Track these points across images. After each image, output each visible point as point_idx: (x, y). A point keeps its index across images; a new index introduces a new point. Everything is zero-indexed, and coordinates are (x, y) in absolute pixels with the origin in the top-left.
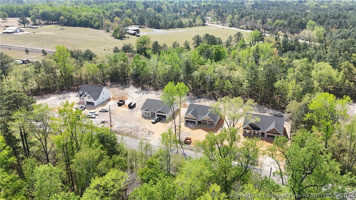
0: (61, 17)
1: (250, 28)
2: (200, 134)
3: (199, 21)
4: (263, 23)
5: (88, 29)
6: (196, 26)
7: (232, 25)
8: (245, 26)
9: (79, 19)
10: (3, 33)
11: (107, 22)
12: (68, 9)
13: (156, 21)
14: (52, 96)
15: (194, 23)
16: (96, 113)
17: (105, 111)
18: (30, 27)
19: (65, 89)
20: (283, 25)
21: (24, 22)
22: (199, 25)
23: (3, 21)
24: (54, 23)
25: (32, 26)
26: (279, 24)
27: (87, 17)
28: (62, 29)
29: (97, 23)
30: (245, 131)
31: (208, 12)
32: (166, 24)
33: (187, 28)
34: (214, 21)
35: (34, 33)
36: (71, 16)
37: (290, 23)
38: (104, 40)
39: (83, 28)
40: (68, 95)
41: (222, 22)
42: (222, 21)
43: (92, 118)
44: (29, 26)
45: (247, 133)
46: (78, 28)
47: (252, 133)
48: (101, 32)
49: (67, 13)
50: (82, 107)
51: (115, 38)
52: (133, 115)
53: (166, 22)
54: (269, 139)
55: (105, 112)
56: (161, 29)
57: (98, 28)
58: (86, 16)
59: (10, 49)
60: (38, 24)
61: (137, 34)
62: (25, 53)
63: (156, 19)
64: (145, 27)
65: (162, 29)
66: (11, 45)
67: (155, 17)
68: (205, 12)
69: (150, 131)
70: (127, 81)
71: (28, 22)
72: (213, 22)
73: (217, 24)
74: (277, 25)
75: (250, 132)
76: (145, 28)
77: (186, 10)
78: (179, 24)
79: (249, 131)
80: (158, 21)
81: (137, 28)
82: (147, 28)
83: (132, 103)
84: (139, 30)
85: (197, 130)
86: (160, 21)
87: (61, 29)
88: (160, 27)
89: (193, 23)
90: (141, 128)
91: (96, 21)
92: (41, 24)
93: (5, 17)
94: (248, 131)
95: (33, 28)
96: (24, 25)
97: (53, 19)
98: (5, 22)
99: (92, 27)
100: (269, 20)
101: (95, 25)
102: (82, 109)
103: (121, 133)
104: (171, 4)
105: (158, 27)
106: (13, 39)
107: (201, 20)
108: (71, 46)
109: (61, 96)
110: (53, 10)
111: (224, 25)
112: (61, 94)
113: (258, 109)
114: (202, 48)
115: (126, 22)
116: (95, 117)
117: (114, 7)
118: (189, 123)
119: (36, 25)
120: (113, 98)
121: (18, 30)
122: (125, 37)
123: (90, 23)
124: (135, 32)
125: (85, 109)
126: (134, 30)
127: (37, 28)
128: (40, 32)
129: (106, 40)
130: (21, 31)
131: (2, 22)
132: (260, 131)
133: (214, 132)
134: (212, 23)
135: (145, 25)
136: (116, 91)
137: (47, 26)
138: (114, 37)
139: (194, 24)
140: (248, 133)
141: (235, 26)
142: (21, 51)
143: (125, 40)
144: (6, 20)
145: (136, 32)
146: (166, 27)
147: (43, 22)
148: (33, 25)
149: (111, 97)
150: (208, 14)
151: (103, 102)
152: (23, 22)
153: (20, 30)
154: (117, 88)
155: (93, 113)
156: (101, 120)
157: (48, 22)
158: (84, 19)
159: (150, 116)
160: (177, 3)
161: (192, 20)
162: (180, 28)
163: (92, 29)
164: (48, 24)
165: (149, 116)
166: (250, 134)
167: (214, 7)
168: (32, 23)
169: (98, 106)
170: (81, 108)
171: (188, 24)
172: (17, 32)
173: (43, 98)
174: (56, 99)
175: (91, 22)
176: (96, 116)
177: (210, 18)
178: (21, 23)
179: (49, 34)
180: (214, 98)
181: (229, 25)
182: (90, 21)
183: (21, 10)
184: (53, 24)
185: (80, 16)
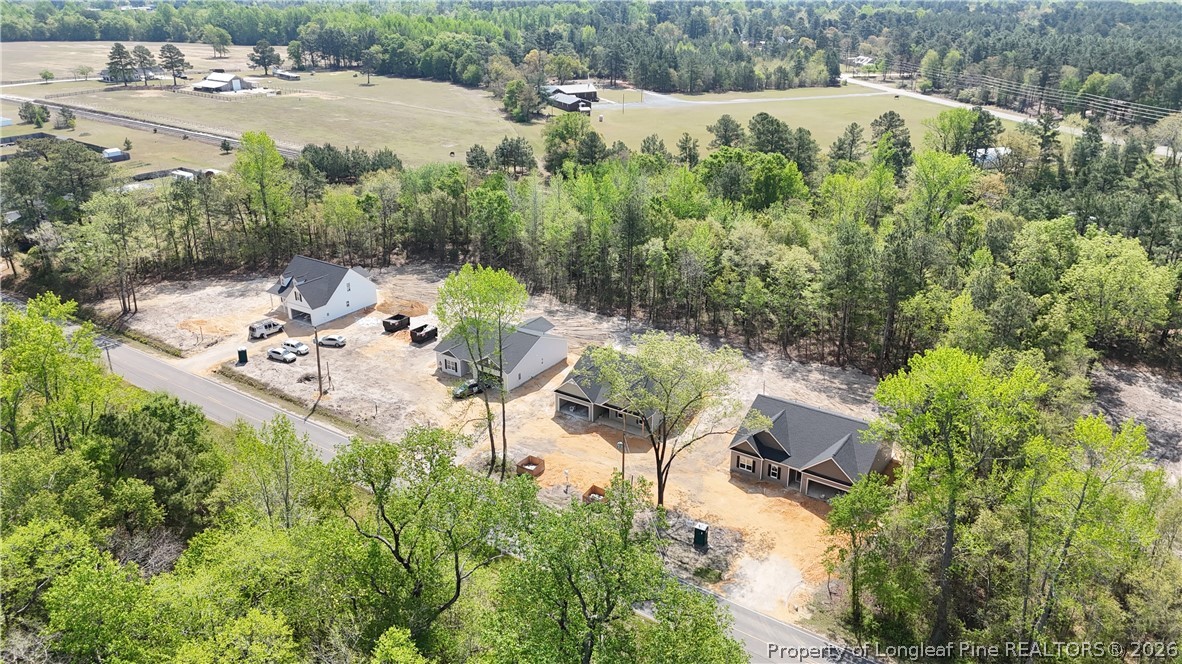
0: (375, 48)
1: (995, 100)
2: (585, 452)
3: (816, 68)
4: (1044, 81)
5: (447, 87)
6: (802, 85)
7: (935, 87)
8: (977, 91)
9: (423, 54)
10: (196, 89)
11: (498, 64)
12: (399, 24)
13: (660, 66)
14: (214, 283)
15: (797, 75)
16: (302, 349)
17: (333, 343)
18: (281, 76)
19: (263, 266)
20: (1115, 91)
21: (265, 61)
22: (813, 84)
23: (218, 55)
24: (354, 64)
25: (287, 74)
26: (1103, 88)
27: (446, 50)
28: (368, 85)
29: (472, 68)
30: (738, 457)
31: (866, 39)
32: (694, 76)
33: (766, 93)
34: (874, 72)
35: (279, 93)
36: (401, 45)
37: (1141, 86)
38: (470, 121)
39: (430, 82)
40: (259, 285)
41: (906, 74)
42: (904, 72)
43: (285, 361)
44: (279, 71)
45: (743, 466)
46: (418, 82)
47: (760, 468)
48: (478, 96)
49: (393, 36)
50: (270, 326)
51: (507, 119)
52: (412, 365)
53: (695, 69)
54: (816, 496)
55: (335, 346)
56: (675, 91)
57: (473, 84)
58: (445, 47)
59: (185, 138)
60: (310, 66)
61: (583, 106)
62: (219, 151)
63: (661, 59)
64: (625, 84)
65: (678, 94)
66: (196, 127)
67: (661, 52)
68: (854, 38)
69: (432, 421)
70: (461, 257)
71: (277, 61)
72: (871, 75)
73: (884, 81)
74: (1093, 90)
75: (754, 462)
76: (625, 88)
77: (792, 32)
78: (741, 79)
79: (752, 461)
80: (666, 65)
81: (592, 89)
82: (631, 90)
83: (426, 326)
84: (595, 93)
85: (584, 436)
86: (676, 68)
87: (363, 85)
88: (674, 86)
89: (791, 75)
90: (410, 410)
91: (470, 60)
92: (317, 66)
93: (224, 42)
94: (746, 459)
95: (288, 78)
96: (266, 70)
97: (354, 54)
98: (221, 58)
99: (457, 81)
100: (1069, 72)
101: (466, 76)
102: (270, 332)
103: (340, 417)
104: (754, 11)
105: (664, 86)
106: (210, 109)
107: (825, 68)
108: (359, 138)
109: (240, 286)
110: (360, 26)
111: (904, 87)
112: (242, 281)
113: (844, 387)
114: (715, 161)
115: (560, 67)
116: (294, 360)
117: (552, 19)
118: (572, 409)
119: (301, 69)
120: (382, 305)
121: (236, 84)
122: (539, 115)
123: (452, 66)
124: (578, 99)
125: (280, 331)
126: (578, 95)
127: (297, 79)
128: (295, 92)
129: (477, 123)
130: (246, 86)
131: (215, 58)
132: (787, 466)
133: (639, 448)
134: (865, 79)
135: (625, 78)
136: (410, 284)
137: (332, 74)
138: (505, 115)
139: (796, 80)
140: (749, 467)
141: (945, 90)
142: (212, 146)
143: (534, 127)
144: (224, 50)
145: (579, 102)
146: (693, 87)
147: (322, 63)
148: (294, 70)
149: (379, 302)
150: (864, 45)
151: (345, 316)
152: (263, 58)
153: (242, 82)
154: (416, 276)
155: (293, 346)
156: (305, 372)
157: (338, 61)
158: (436, 55)
159: (459, 374)
160: (774, 8)
161: (788, 65)
162: (743, 90)
163: (455, 88)
164: (335, 68)
165: (456, 374)
166: (753, 471)
167: (899, 21)
168: (291, 63)
169: (324, 326)
170: (266, 327)
171: (773, 77)
172: (232, 90)
173: (186, 288)
174: (220, 294)
175: (455, 64)
176: (298, 358)
177: (865, 61)
178: (257, 61)
179: (321, 97)
180: (709, 336)
181: (922, 85)
182: (454, 60)
183: (277, 23)
184: (351, 68)
185: (427, 45)
